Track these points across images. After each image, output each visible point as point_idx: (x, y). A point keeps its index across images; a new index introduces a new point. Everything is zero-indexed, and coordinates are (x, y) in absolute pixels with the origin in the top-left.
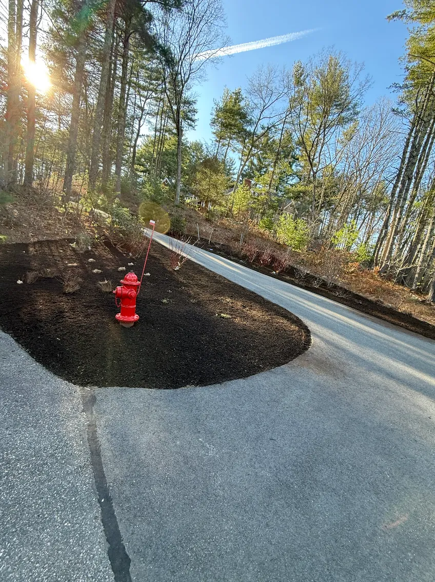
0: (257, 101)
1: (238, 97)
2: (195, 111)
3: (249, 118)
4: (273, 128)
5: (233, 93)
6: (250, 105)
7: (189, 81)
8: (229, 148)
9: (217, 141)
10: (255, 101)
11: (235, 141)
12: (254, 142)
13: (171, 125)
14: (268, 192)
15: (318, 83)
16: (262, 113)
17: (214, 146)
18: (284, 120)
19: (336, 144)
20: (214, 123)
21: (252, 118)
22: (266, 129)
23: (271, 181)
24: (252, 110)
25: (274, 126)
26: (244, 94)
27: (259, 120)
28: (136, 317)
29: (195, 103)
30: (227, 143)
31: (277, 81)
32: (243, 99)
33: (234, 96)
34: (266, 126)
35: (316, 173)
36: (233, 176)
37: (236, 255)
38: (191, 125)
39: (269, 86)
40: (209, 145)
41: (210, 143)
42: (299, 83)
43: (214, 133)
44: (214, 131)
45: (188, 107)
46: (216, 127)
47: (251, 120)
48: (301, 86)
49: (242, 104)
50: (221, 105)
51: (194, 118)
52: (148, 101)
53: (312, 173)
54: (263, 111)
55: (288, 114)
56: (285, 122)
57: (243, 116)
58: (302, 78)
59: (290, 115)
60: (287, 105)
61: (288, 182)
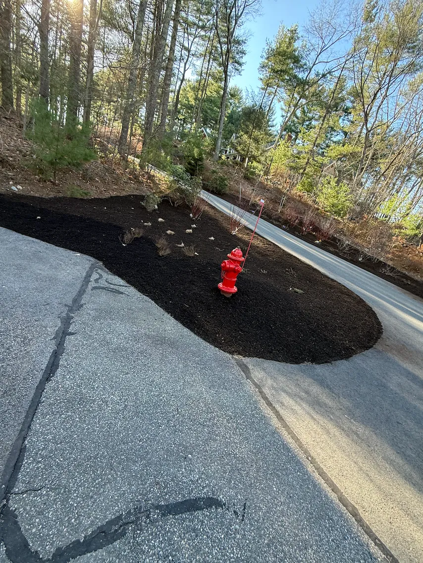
0: (316, 41)
1: (293, 36)
2: (243, 53)
3: (303, 62)
4: (328, 75)
5: (288, 30)
6: (307, 46)
7: (242, 16)
8: (275, 97)
9: (263, 89)
10: (313, 42)
11: (282, 90)
12: (304, 91)
13: (216, 68)
14: (311, 151)
15: (393, 19)
16: (318, 56)
17: (260, 95)
18: (343, 65)
19: (399, 96)
20: (263, 67)
21: (307, 62)
22: (321, 76)
23: (317, 138)
24: (308, 53)
25: (330, 73)
26: (300, 32)
27: (314, 65)
28: (235, 289)
29: (245, 43)
30: (274, 91)
31: (342, 16)
32: (298, 38)
33: (289, 35)
34: (321, 72)
35: (370, 131)
36: (271, 128)
37: (277, 220)
38: (238, 70)
39: (333, 22)
40: (256, 93)
41: (257, 91)
42: (369, 18)
43: (261, 79)
44: (262, 77)
45: (237, 48)
46: (265, 72)
47: (305, 64)
48: (371, 22)
49: (297, 45)
50: (274, 46)
51: (242, 60)
52: (196, 40)
53: (365, 131)
54: (320, 53)
55: (349, 58)
56: (343, 68)
57: (296, 60)
58: (374, 12)
59: (352, 60)
60: (350, 47)
61: (331, 139)
